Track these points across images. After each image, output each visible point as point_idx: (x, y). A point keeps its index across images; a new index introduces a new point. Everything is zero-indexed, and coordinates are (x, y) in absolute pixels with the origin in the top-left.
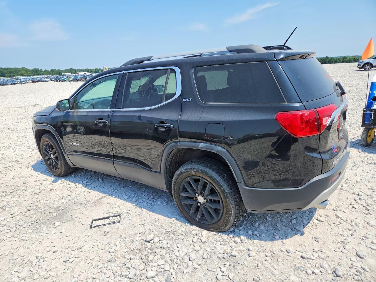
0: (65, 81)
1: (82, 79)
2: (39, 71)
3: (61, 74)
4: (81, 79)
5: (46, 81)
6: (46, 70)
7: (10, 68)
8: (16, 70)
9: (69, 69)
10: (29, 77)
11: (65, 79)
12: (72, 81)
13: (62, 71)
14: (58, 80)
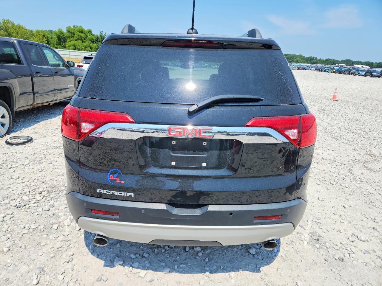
0: (327, 72)
1: (346, 72)
2: (314, 59)
3: (335, 65)
4: (344, 71)
5: (310, 70)
6: (321, 59)
7: (289, 55)
8: (294, 57)
9: (346, 60)
10: (299, 64)
11: (328, 69)
12: (334, 72)
13: (337, 61)
14: (321, 70)
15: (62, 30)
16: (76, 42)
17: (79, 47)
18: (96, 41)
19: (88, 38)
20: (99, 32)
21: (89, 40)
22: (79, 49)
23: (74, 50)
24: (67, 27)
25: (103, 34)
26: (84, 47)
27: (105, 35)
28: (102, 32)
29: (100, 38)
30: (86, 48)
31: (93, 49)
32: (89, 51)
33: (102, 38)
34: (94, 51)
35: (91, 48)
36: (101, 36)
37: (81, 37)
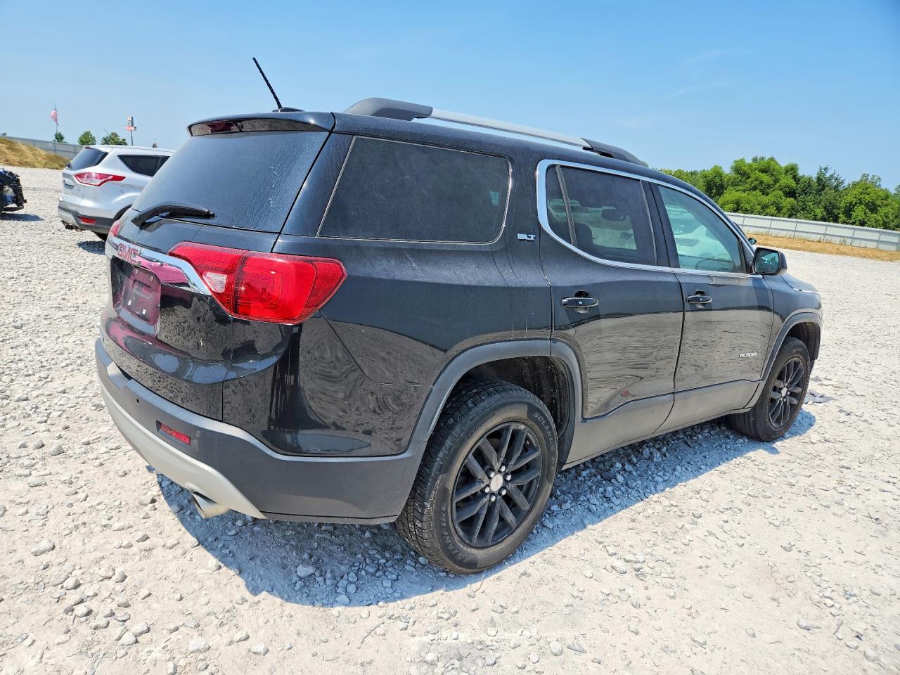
15: (721, 168)
16: (745, 194)
17: (747, 206)
18: (804, 191)
19: (778, 185)
20: (818, 170)
21: (780, 190)
22: (746, 211)
23: (735, 211)
24: (735, 161)
25: (828, 175)
26: (759, 207)
27: (831, 176)
28: (826, 169)
29: (815, 185)
30: (765, 207)
31: (784, 210)
32: (772, 215)
33: (819, 185)
34: (783, 216)
35: (779, 209)
36: (819, 180)
37: (761, 183)
